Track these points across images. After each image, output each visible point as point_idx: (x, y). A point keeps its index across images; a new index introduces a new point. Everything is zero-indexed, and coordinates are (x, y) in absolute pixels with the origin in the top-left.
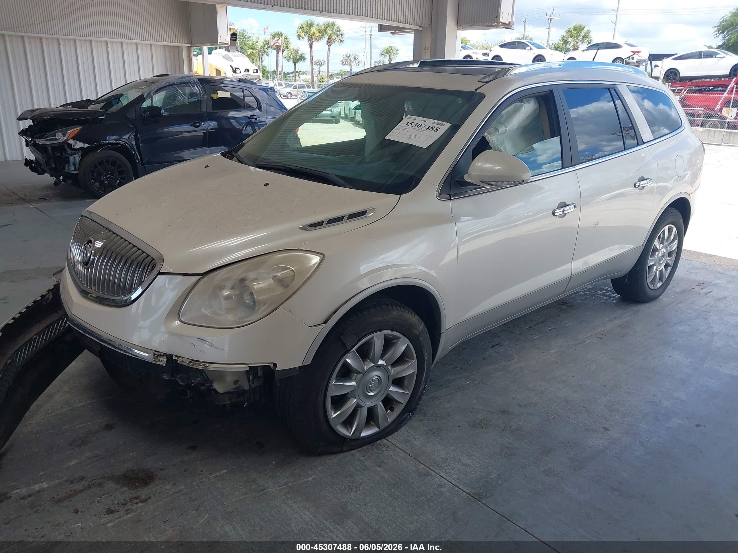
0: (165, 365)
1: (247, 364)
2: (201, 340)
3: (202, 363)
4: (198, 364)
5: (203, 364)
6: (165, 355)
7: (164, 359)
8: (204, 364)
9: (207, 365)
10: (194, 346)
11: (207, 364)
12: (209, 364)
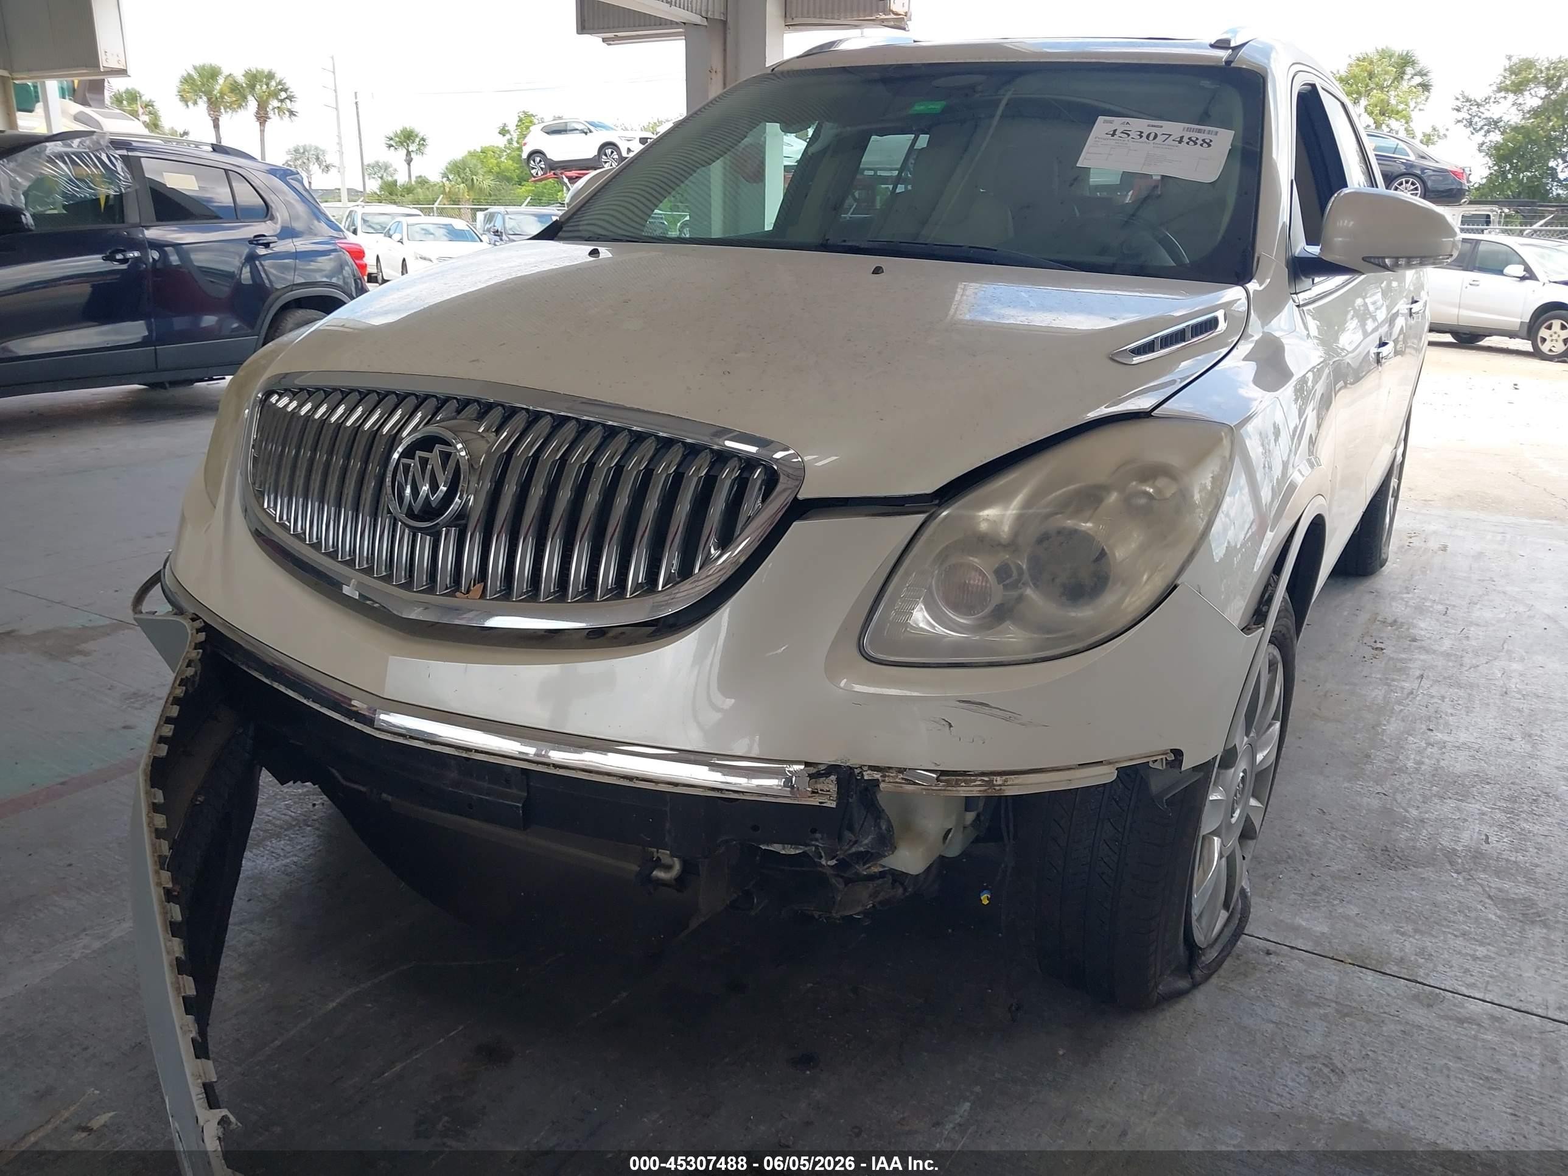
0: (833, 805)
1: (1109, 763)
2: (974, 707)
3: (979, 778)
4: (965, 781)
5: (983, 781)
6: (832, 769)
7: (830, 785)
8: (986, 779)
9: (999, 780)
10: (950, 726)
11: (999, 778)
12: (1004, 778)
